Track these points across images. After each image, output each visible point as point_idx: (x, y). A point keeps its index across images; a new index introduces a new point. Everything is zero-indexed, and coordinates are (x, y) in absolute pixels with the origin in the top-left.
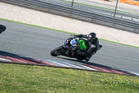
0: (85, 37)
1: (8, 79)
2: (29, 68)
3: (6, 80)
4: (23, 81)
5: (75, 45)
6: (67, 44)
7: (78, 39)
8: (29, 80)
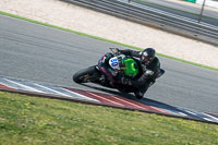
0: (137, 54)
1: (95, 129)
2: (127, 114)
3: (91, 131)
4: (117, 135)
5: (117, 67)
6: (102, 65)
7: (123, 56)
8: (127, 134)
